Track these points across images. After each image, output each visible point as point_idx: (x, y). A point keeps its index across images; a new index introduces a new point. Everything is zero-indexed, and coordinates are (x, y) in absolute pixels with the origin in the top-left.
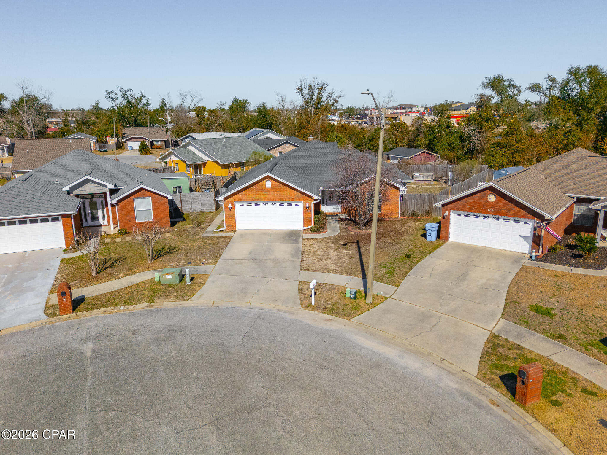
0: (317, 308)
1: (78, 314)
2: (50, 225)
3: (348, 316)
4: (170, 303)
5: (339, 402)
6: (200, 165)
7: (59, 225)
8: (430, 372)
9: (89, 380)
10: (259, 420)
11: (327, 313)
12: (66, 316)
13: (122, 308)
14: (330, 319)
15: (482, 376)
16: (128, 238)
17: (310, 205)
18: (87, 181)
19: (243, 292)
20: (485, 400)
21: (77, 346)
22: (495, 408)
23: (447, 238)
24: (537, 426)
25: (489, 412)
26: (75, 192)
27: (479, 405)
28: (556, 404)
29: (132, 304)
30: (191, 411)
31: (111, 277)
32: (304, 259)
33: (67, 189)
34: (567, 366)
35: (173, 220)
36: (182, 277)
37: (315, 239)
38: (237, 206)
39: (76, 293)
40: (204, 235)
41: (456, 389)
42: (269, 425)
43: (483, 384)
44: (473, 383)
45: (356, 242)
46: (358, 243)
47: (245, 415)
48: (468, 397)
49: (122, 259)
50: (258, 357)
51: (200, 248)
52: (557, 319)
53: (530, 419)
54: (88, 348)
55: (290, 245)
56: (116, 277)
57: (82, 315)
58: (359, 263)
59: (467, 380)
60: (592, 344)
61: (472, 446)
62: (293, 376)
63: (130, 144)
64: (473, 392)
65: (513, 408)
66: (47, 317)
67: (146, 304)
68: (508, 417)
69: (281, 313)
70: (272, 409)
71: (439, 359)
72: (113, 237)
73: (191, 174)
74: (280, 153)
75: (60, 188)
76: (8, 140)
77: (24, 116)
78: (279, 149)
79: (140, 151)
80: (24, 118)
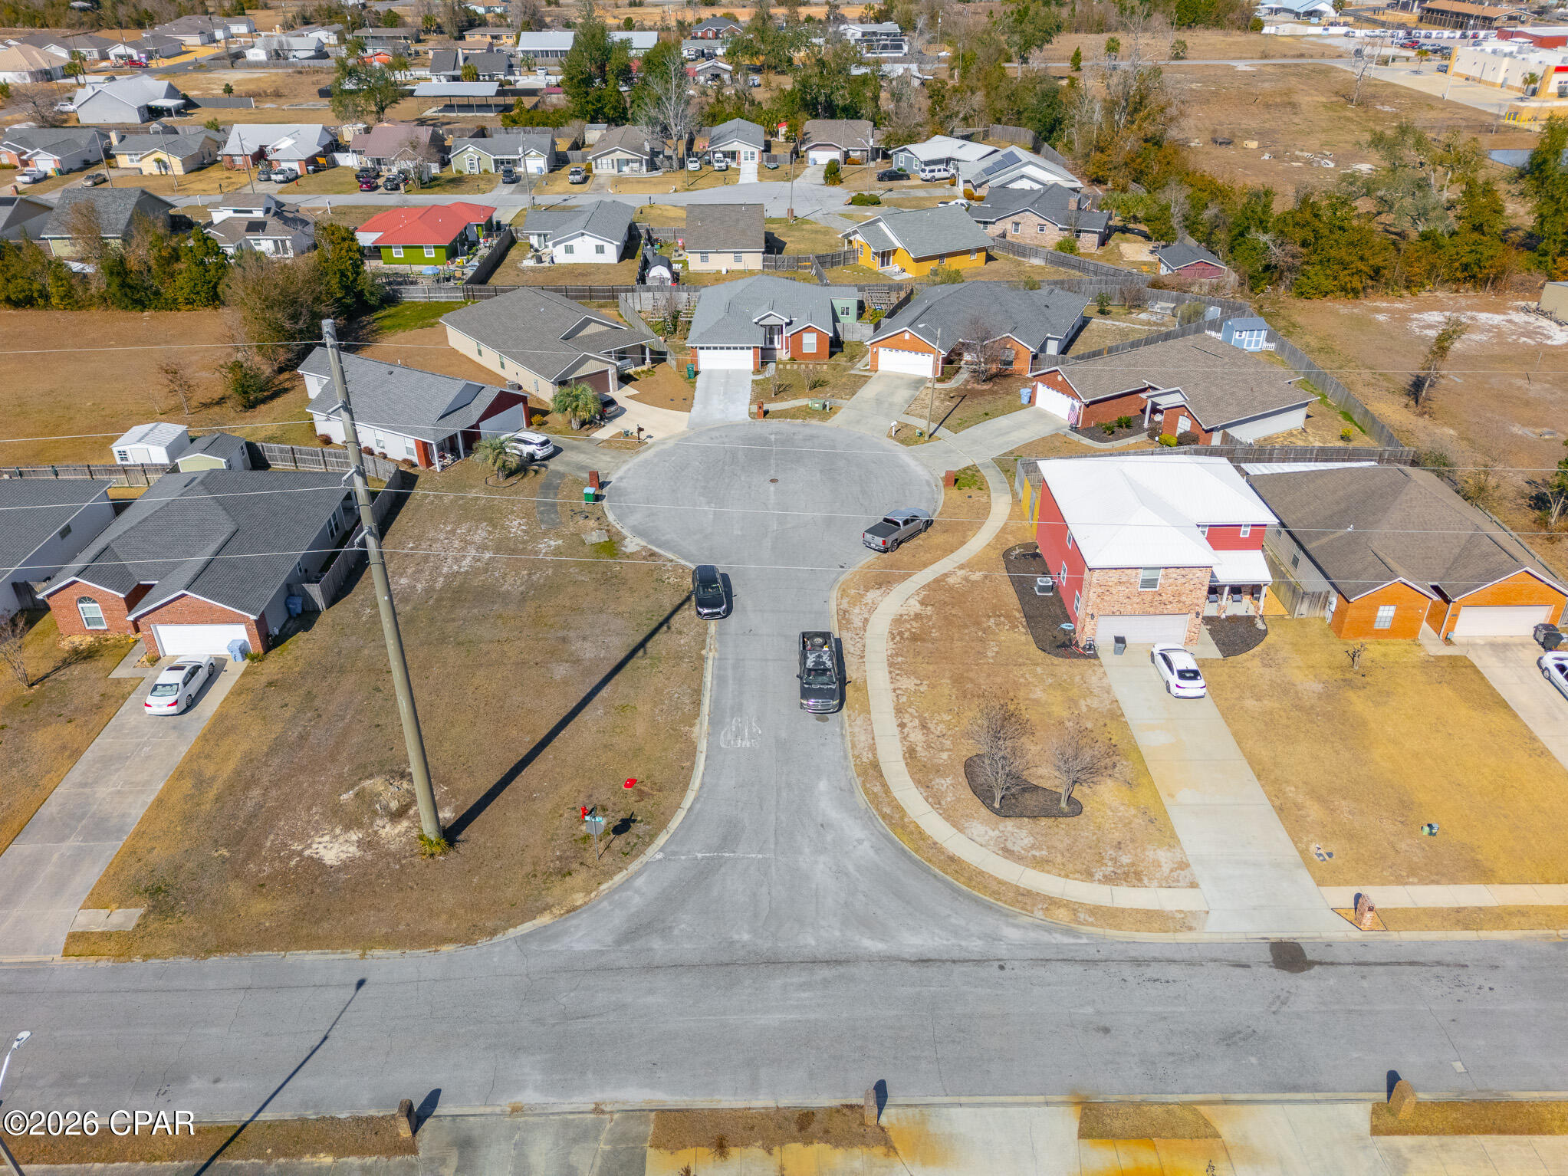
1: (766, 421)
2: (745, 351)
3: (908, 445)
4: (815, 422)
7: (751, 352)
8: (922, 472)
12: (760, 420)
13: (789, 420)
16: (795, 367)
18: (770, 315)
19: (858, 422)
20: (934, 484)
21: (767, 436)
23: (1034, 404)
26: (761, 323)
27: (928, 485)
28: (960, 489)
29: (795, 419)
31: (783, 399)
33: (756, 320)
35: (833, 350)
36: (825, 406)
38: (881, 350)
39: (766, 407)
40: (852, 372)
43: (940, 480)
46: (964, 397)
49: (790, 386)
51: (845, 384)
54: (773, 437)
55: (914, 389)
56: (786, 400)
57: (768, 421)
58: (947, 414)
63: (812, 154)
64: (932, 481)
65: (941, 488)
66: (750, 419)
67: (802, 421)
68: (935, 489)
72: (785, 364)
73: (876, 265)
74: (1017, 224)
75: (750, 319)
76: (646, 143)
77: (671, 109)
78: (1016, 218)
79: (826, 178)
80: (671, 114)
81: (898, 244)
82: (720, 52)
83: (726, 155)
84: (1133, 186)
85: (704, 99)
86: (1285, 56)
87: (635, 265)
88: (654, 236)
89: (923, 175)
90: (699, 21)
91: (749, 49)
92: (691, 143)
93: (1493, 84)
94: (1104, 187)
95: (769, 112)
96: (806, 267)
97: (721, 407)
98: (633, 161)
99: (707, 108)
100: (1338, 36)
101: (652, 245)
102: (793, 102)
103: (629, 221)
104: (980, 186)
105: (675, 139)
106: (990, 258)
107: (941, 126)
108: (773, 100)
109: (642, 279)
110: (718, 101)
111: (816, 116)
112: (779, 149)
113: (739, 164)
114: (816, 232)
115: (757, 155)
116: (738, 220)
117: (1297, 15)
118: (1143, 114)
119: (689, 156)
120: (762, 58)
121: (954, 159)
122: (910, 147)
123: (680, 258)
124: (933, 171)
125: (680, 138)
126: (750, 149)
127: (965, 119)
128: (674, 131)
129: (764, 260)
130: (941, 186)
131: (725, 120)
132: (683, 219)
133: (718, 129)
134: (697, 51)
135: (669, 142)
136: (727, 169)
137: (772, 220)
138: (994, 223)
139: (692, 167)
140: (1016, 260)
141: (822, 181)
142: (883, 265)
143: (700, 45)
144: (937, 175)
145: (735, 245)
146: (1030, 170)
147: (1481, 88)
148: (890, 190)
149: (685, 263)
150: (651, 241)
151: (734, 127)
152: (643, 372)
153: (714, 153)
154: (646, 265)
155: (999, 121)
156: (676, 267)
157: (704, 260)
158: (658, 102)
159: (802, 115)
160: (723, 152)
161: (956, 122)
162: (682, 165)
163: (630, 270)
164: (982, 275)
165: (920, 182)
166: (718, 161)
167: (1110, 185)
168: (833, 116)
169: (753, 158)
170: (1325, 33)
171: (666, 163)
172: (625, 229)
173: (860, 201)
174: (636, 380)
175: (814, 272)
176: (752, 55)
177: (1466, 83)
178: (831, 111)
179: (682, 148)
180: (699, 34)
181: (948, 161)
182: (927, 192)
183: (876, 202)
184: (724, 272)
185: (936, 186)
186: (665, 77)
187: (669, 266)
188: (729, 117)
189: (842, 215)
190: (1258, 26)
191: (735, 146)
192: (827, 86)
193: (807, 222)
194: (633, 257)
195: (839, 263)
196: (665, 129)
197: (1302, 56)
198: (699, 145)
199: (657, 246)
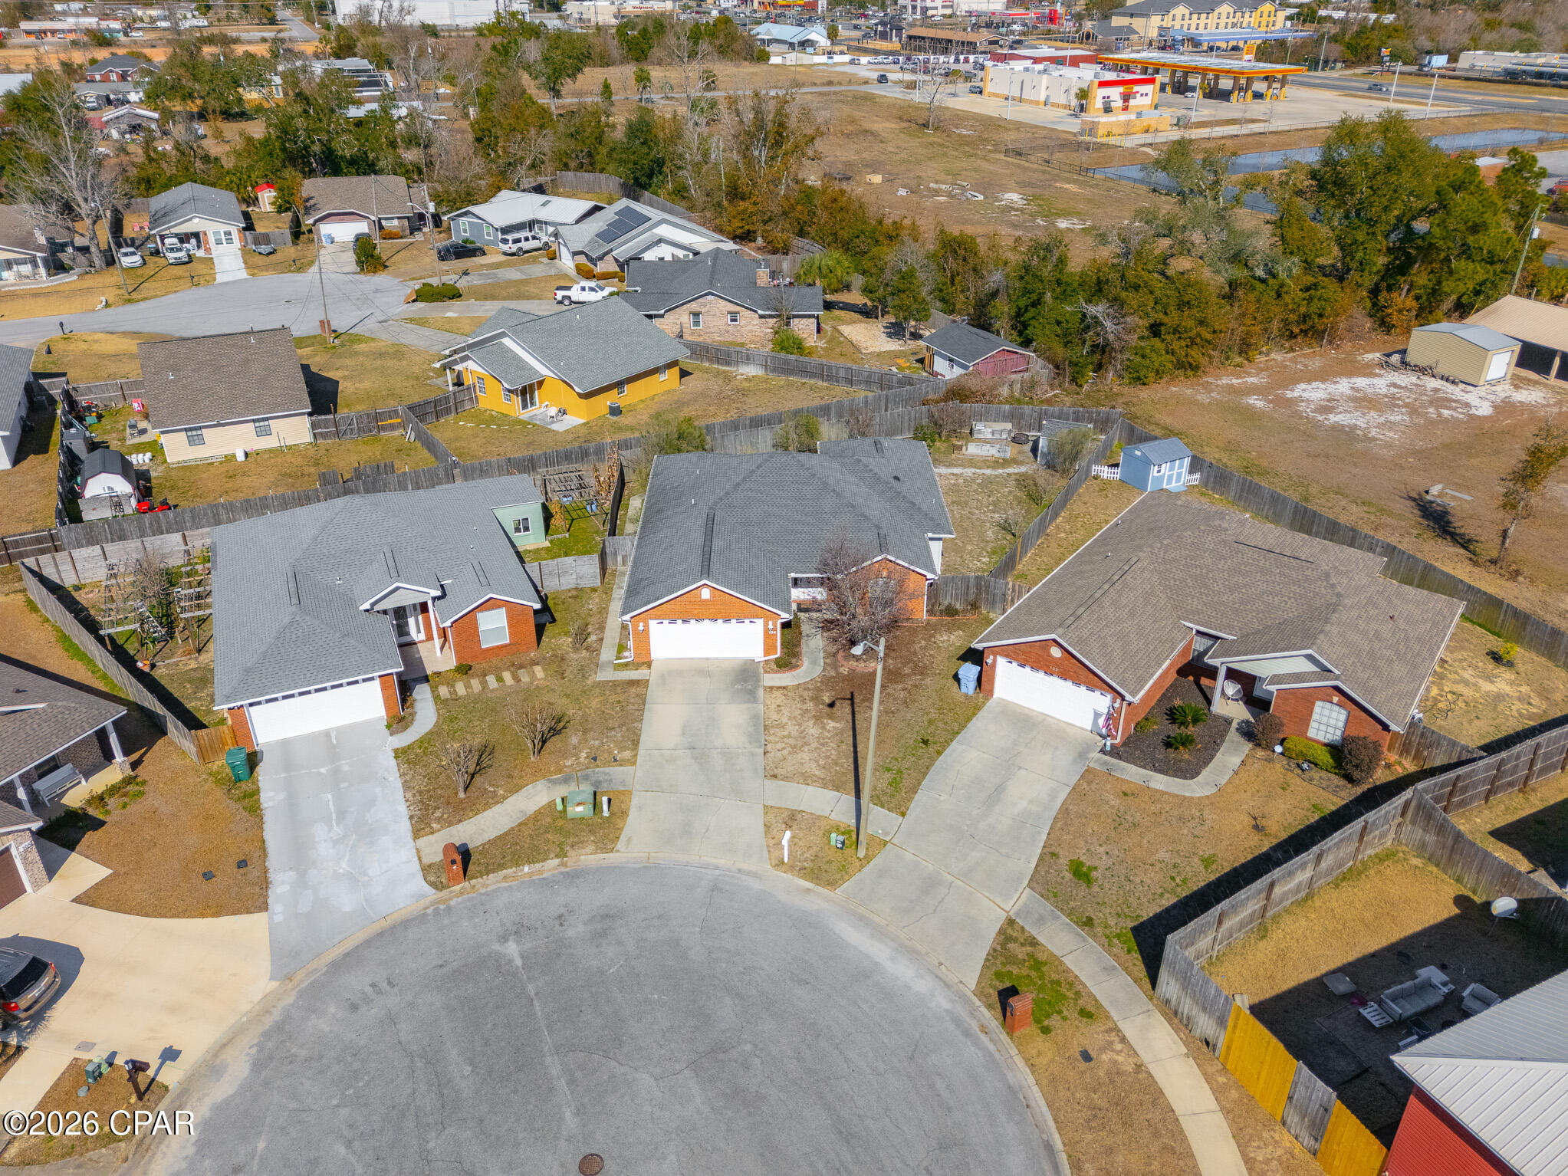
0: (791, 868)
1: (473, 882)
3: (832, 884)
4: (586, 855)
5: (819, 1035)
6: (531, 386)
7: (376, 684)
8: (922, 985)
9: (537, 1005)
10: (736, 1062)
11: (805, 877)
12: (457, 888)
13: (526, 869)
14: (809, 890)
15: (979, 992)
16: (475, 684)
17: (775, 625)
18: (396, 590)
19: (686, 831)
20: (974, 1025)
21: (496, 947)
22: (982, 1036)
23: (991, 693)
24: (1019, 1061)
25: (976, 1043)
26: (376, 608)
27: (967, 1033)
28: (1046, 1030)
29: (538, 862)
30: (663, 1052)
31: (485, 798)
32: (769, 747)
33: (367, 606)
34: (1077, 973)
37: (784, 688)
38: (653, 624)
39: (457, 837)
40: (601, 677)
41: (947, 1011)
42: (748, 1068)
43: (978, 1003)
44: (968, 1002)
45: (849, 696)
46: (852, 699)
47: (722, 1056)
48: (957, 1021)
49: (489, 751)
50: (724, 965)
51: (602, 715)
52: (1095, 888)
53: (1014, 1051)
54: (513, 951)
55: (745, 706)
56: (498, 800)
57: (479, 885)
58: (851, 760)
59: (961, 996)
60: (1118, 936)
61: (948, 1087)
62: (767, 998)
63: (325, 229)
64: (965, 1016)
65: (1002, 1037)
66: (434, 891)
67: (557, 861)
68: (992, 1047)
69: (744, 877)
70: (748, 1047)
71: (936, 963)
72: (451, 683)
73: (514, 408)
74: (696, 315)
75: (351, 603)
76: (37, 233)
77: (71, 177)
78: (694, 306)
79: (360, 263)
80: (74, 183)
81: (544, 371)
82: (133, 97)
83: (184, 238)
84: (797, 242)
85: (124, 159)
86: (815, 84)
87: (48, 466)
88: (83, 401)
89: (505, 247)
90: (93, 61)
91: (175, 89)
92: (117, 227)
93: (1037, 103)
94: (753, 244)
95: (237, 170)
96: (393, 427)
97: (344, 866)
98: (19, 262)
99: (133, 172)
100: (844, 64)
101: (81, 419)
102: (271, 154)
103: (23, 378)
104: (601, 258)
105: (88, 221)
106: (684, 374)
107: (503, 179)
108: (239, 155)
109: (70, 509)
110: (151, 160)
111: (311, 173)
112: (266, 223)
113: (208, 250)
114: (382, 355)
115: (235, 236)
116: (247, 361)
117: (792, 45)
118: (787, 146)
119: (119, 246)
120: (199, 102)
121: (540, 222)
122: (473, 209)
123: (144, 439)
124: (518, 241)
125: (97, 218)
126: (222, 228)
127: (533, 166)
128: (84, 209)
129: (314, 426)
130: (535, 260)
131: (166, 187)
132: (132, 356)
133: (159, 201)
134: (98, 97)
135: (79, 226)
136: (190, 261)
137: (300, 342)
138: (662, 316)
139: (127, 261)
140: (718, 373)
141: (355, 268)
142: (525, 407)
143: (103, 90)
144: (525, 245)
145: (251, 406)
146: (664, 231)
147: (1025, 107)
148: (466, 273)
149: (156, 449)
150: (77, 412)
151: (186, 196)
152: (113, 790)
153: (163, 238)
154: (73, 470)
155: (566, 167)
156: (140, 460)
157: (196, 440)
158: (46, 166)
159: (289, 173)
160: (176, 235)
161: (522, 170)
162: (110, 261)
163: (42, 481)
164: (687, 404)
165: (503, 258)
166: (172, 250)
167: (760, 240)
168: (336, 172)
169: (230, 241)
170: (830, 61)
171: (81, 259)
172: (18, 395)
173: (427, 294)
174: (98, 824)
175: (411, 435)
176: (183, 99)
177: (1005, 103)
178: (333, 165)
179: (104, 235)
180: (98, 78)
181: (531, 224)
182: (523, 272)
183: (454, 295)
184: (241, 457)
185: (527, 262)
186: (49, 127)
187: (126, 469)
188: (171, 183)
189: (412, 320)
190: (763, 57)
191: (195, 224)
192: (320, 129)
193: (358, 339)
194: (43, 448)
195: (448, 411)
196: (68, 209)
197: (830, 83)
198: (133, 226)
199: (90, 420)
